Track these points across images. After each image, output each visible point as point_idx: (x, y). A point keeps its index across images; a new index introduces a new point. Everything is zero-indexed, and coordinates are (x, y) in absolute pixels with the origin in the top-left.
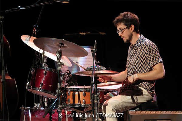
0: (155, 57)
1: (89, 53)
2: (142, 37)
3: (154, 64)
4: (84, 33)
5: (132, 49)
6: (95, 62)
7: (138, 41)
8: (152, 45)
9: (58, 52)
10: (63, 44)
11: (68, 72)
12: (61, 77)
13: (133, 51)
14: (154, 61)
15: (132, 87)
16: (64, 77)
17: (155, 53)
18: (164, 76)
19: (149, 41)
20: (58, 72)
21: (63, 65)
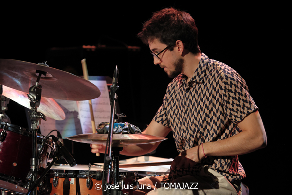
0: (243, 100)
1: (101, 92)
2: (206, 59)
3: (241, 116)
4: (93, 47)
5: (188, 90)
6: (115, 115)
7: (199, 69)
8: (232, 74)
9: (32, 90)
10: (45, 73)
11: (55, 134)
12: (38, 145)
13: (191, 93)
14: (242, 110)
15: (194, 169)
16: (44, 145)
17: (242, 91)
18: (264, 144)
19: (223, 67)
20: (31, 135)
21: (44, 118)
